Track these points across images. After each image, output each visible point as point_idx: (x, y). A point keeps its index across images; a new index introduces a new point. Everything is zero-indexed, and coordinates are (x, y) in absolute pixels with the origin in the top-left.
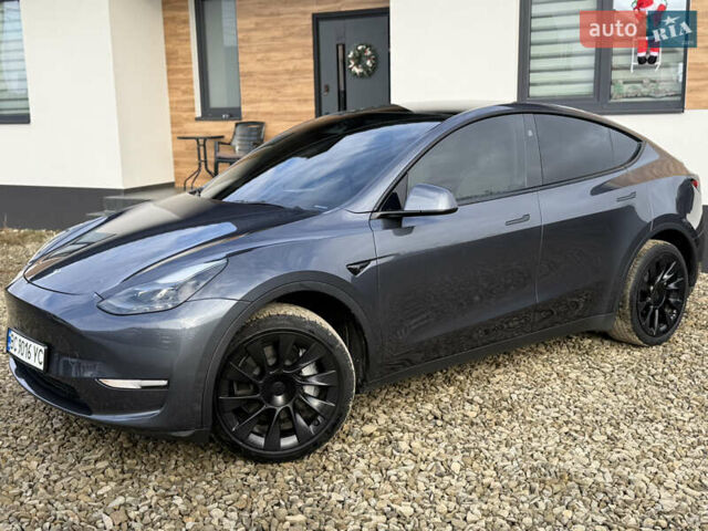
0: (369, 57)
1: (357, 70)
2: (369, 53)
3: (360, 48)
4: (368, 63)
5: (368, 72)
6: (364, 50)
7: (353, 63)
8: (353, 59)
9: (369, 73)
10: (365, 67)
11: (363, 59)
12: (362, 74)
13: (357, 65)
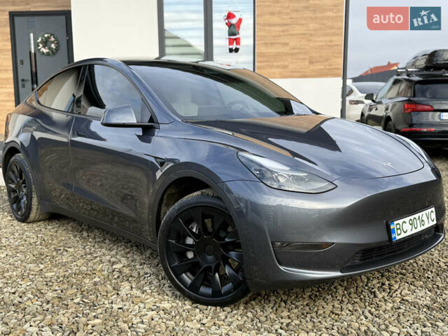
0: (53, 42)
1: (45, 51)
2: (52, 39)
3: (46, 36)
4: (53, 46)
5: (52, 51)
6: (49, 38)
7: (41, 46)
8: (41, 42)
9: (53, 53)
10: (50, 48)
11: (49, 43)
12: (48, 54)
13: (44, 47)
